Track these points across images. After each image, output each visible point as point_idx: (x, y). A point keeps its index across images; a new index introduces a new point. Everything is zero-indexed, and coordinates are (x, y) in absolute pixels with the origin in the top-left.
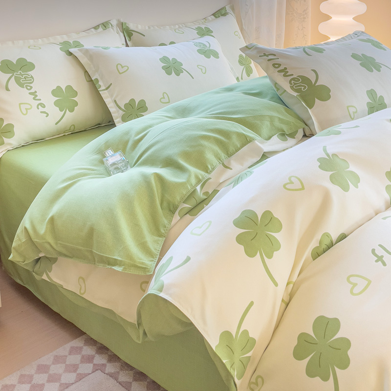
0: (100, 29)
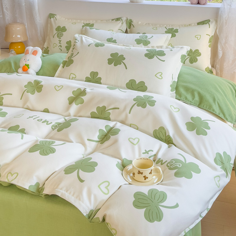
0: (115, 20)
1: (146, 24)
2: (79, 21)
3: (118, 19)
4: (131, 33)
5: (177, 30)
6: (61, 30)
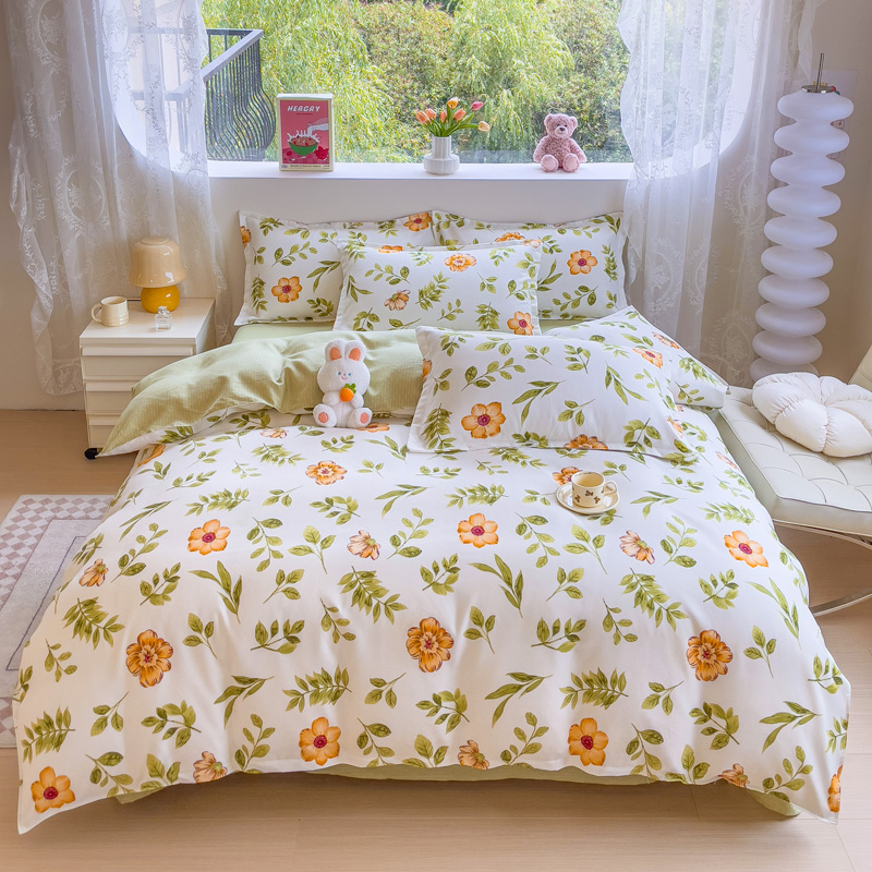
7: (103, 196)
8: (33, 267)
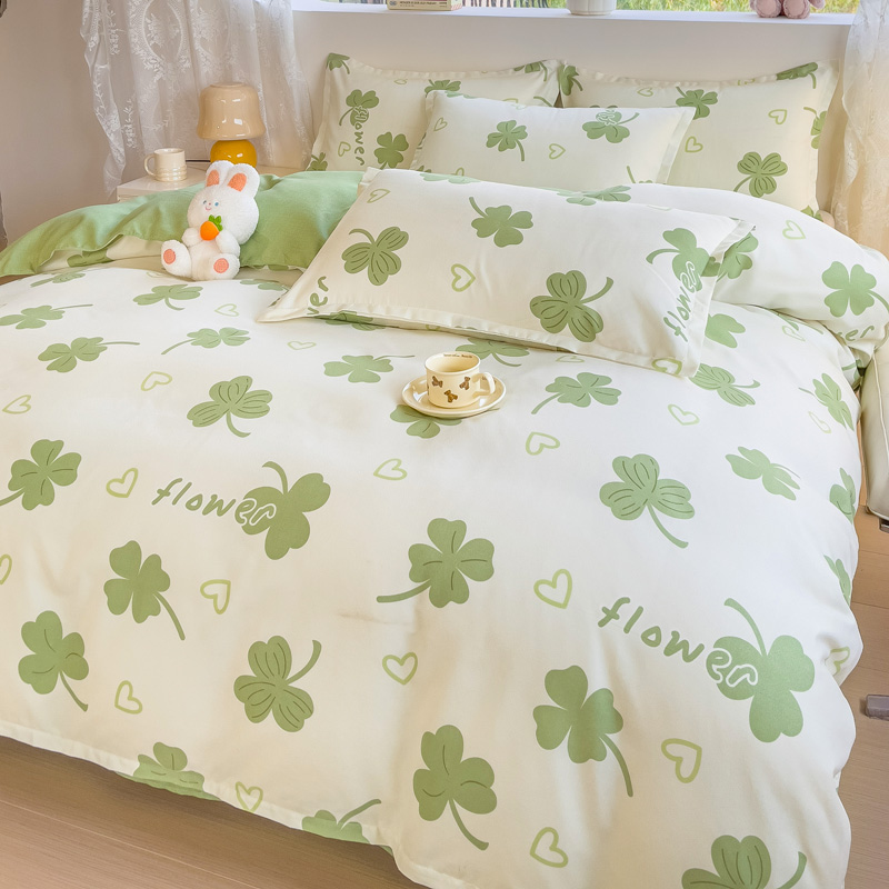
0: (523, 71)
1: (618, 80)
2: (416, 74)
3: (532, 67)
4: (572, 105)
5: (714, 94)
6: (362, 102)
7: (182, 30)
8: (102, 111)
